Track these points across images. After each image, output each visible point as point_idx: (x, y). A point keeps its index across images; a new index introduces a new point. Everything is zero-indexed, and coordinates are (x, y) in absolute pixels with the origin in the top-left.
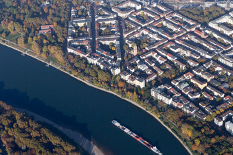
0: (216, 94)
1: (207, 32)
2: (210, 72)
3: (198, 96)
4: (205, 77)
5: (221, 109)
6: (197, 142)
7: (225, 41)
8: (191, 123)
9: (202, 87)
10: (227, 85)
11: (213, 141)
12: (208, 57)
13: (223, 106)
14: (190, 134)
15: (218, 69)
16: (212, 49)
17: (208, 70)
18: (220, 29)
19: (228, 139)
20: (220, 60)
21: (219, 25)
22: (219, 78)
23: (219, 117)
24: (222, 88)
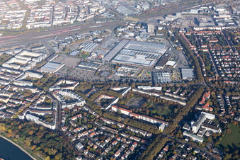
0: (16, 103)
1: (3, 70)
2: (10, 92)
3: (5, 107)
4: (7, 95)
5: (21, 109)
6: (10, 131)
7: (16, 72)
8: (4, 122)
9: (6, 101)
10: (22, 96)
11: (20, 127)
12: (6, 84)
13: (22, 107)
14: (4, 129)
15: (15, 89)
16: (8, 79)
17: (8, 91)
18: (11, 67)
19: (29, 123)
20: (15, 83)
21: (10, 64)
22: (16, 94)
23: (21, 114)
24: (20, 98)
